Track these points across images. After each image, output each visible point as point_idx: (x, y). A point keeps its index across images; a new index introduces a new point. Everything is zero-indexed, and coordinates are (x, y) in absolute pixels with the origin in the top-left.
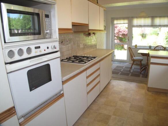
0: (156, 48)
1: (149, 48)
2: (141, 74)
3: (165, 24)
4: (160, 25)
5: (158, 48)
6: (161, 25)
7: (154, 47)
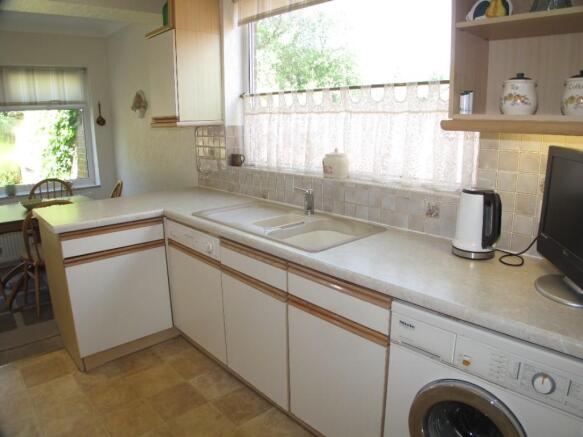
0: (37, 192)
1: (5, 196)
2: (16, 311)
3: (53, 99)
4: (33, 100)
5: (45, 191)
6: (38, 100)
7: (29, 186)
